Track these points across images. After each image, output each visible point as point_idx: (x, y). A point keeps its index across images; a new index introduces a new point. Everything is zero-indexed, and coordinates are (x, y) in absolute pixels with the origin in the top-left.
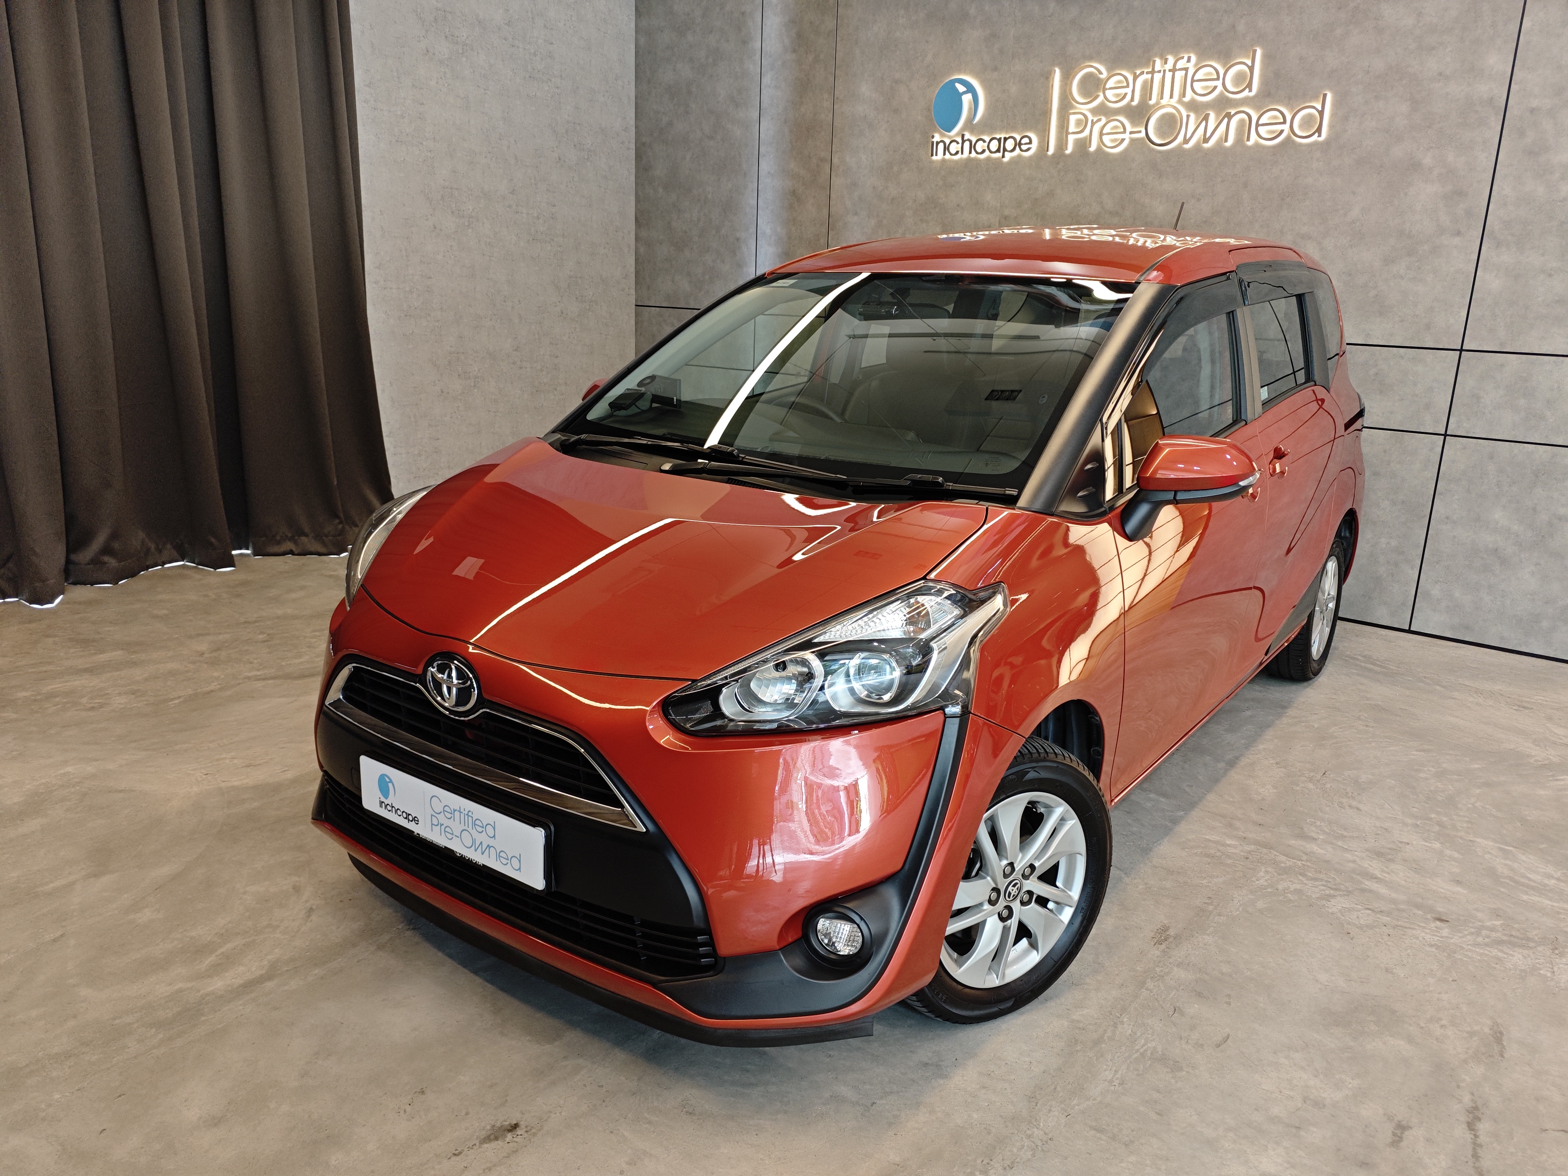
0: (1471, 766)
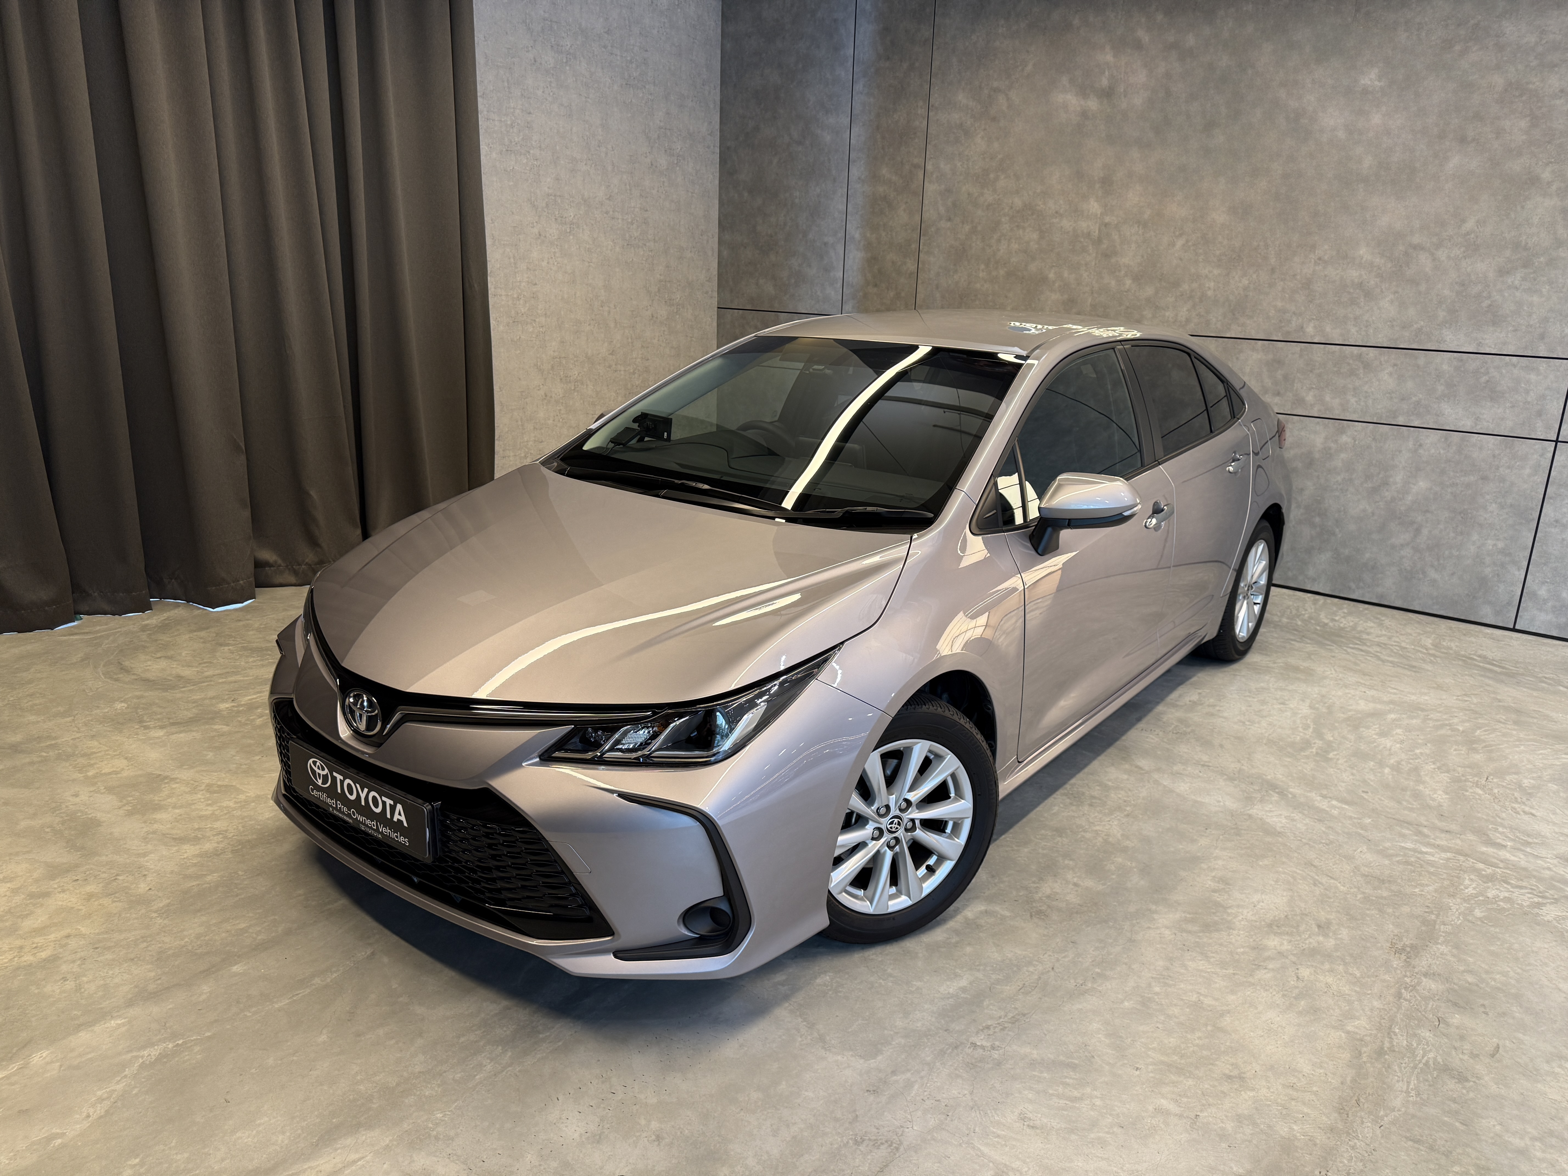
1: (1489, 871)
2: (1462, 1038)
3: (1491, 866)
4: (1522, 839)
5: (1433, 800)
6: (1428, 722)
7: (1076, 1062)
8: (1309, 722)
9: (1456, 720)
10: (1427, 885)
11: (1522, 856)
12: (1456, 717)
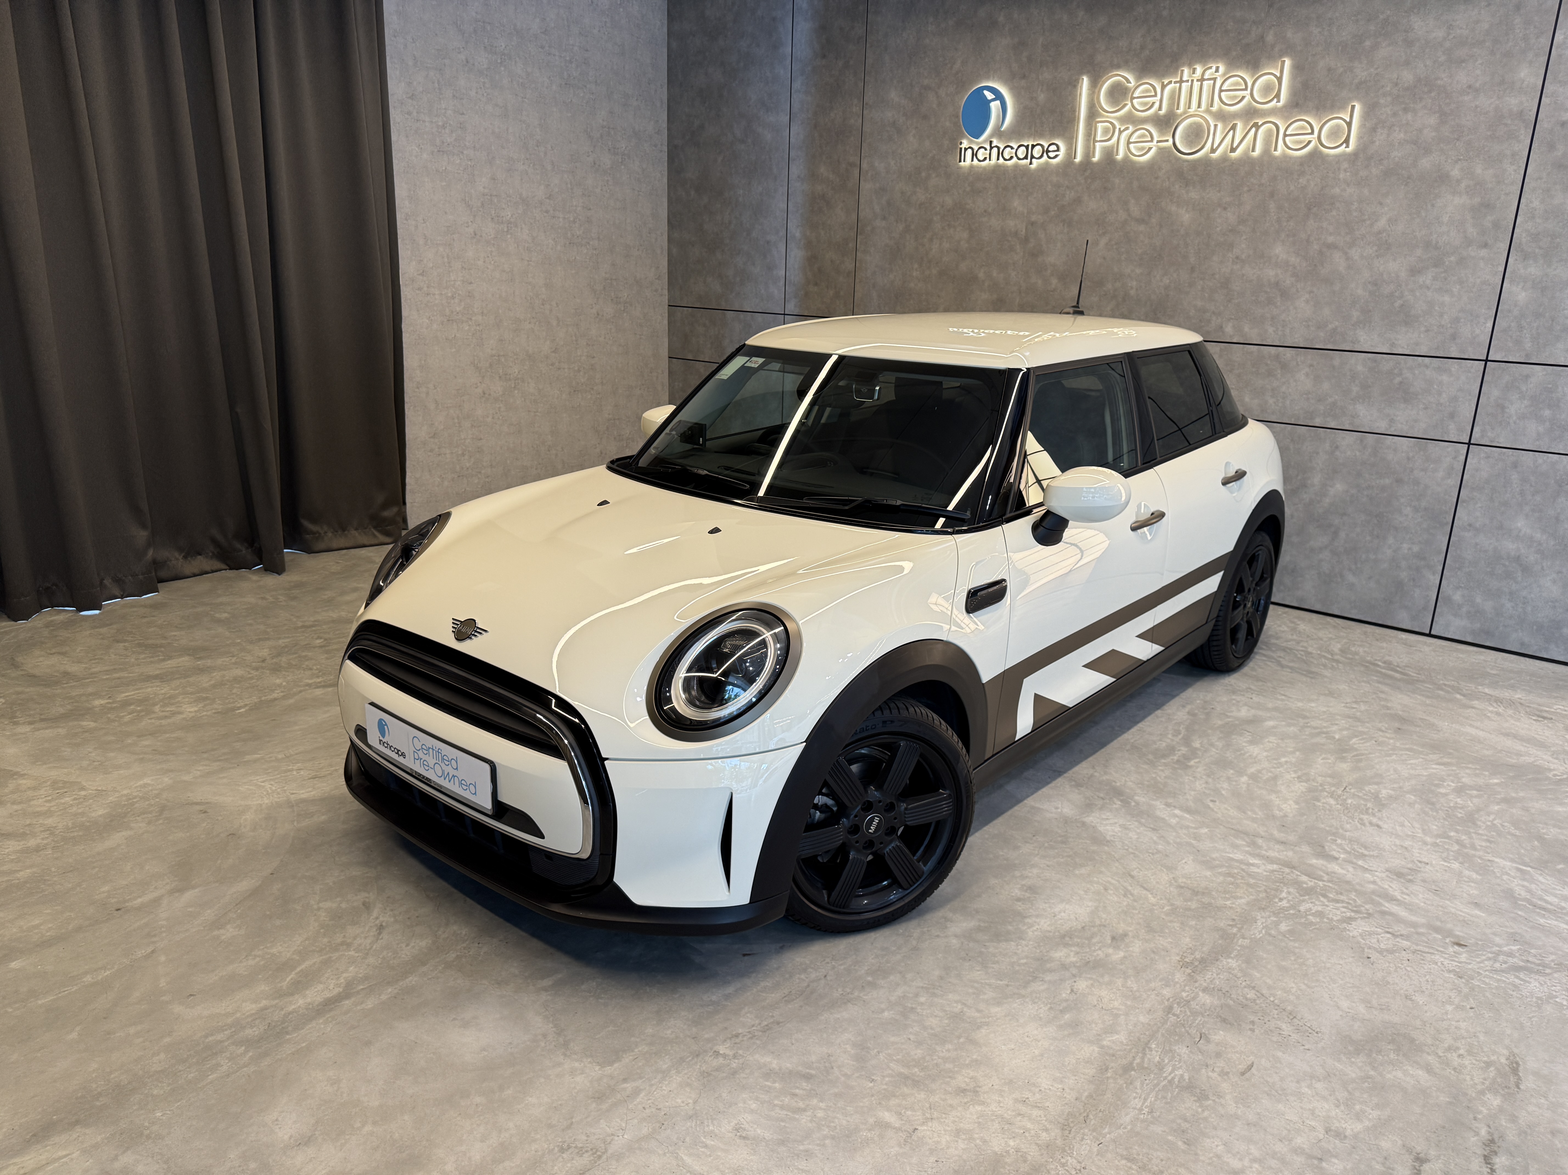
0: (1491, 781)
1: (1311, 884)
2: (1218, 1055)
3: (1315, 879)
4: (1358, 852)
5: (1280, 810)
6: (1306, 729)
7: (813, 1072)
8: (1181, 728)
9: (1335, 728)
10: (1241, 898)
11: (1351, 869)
12: (1337, 724)
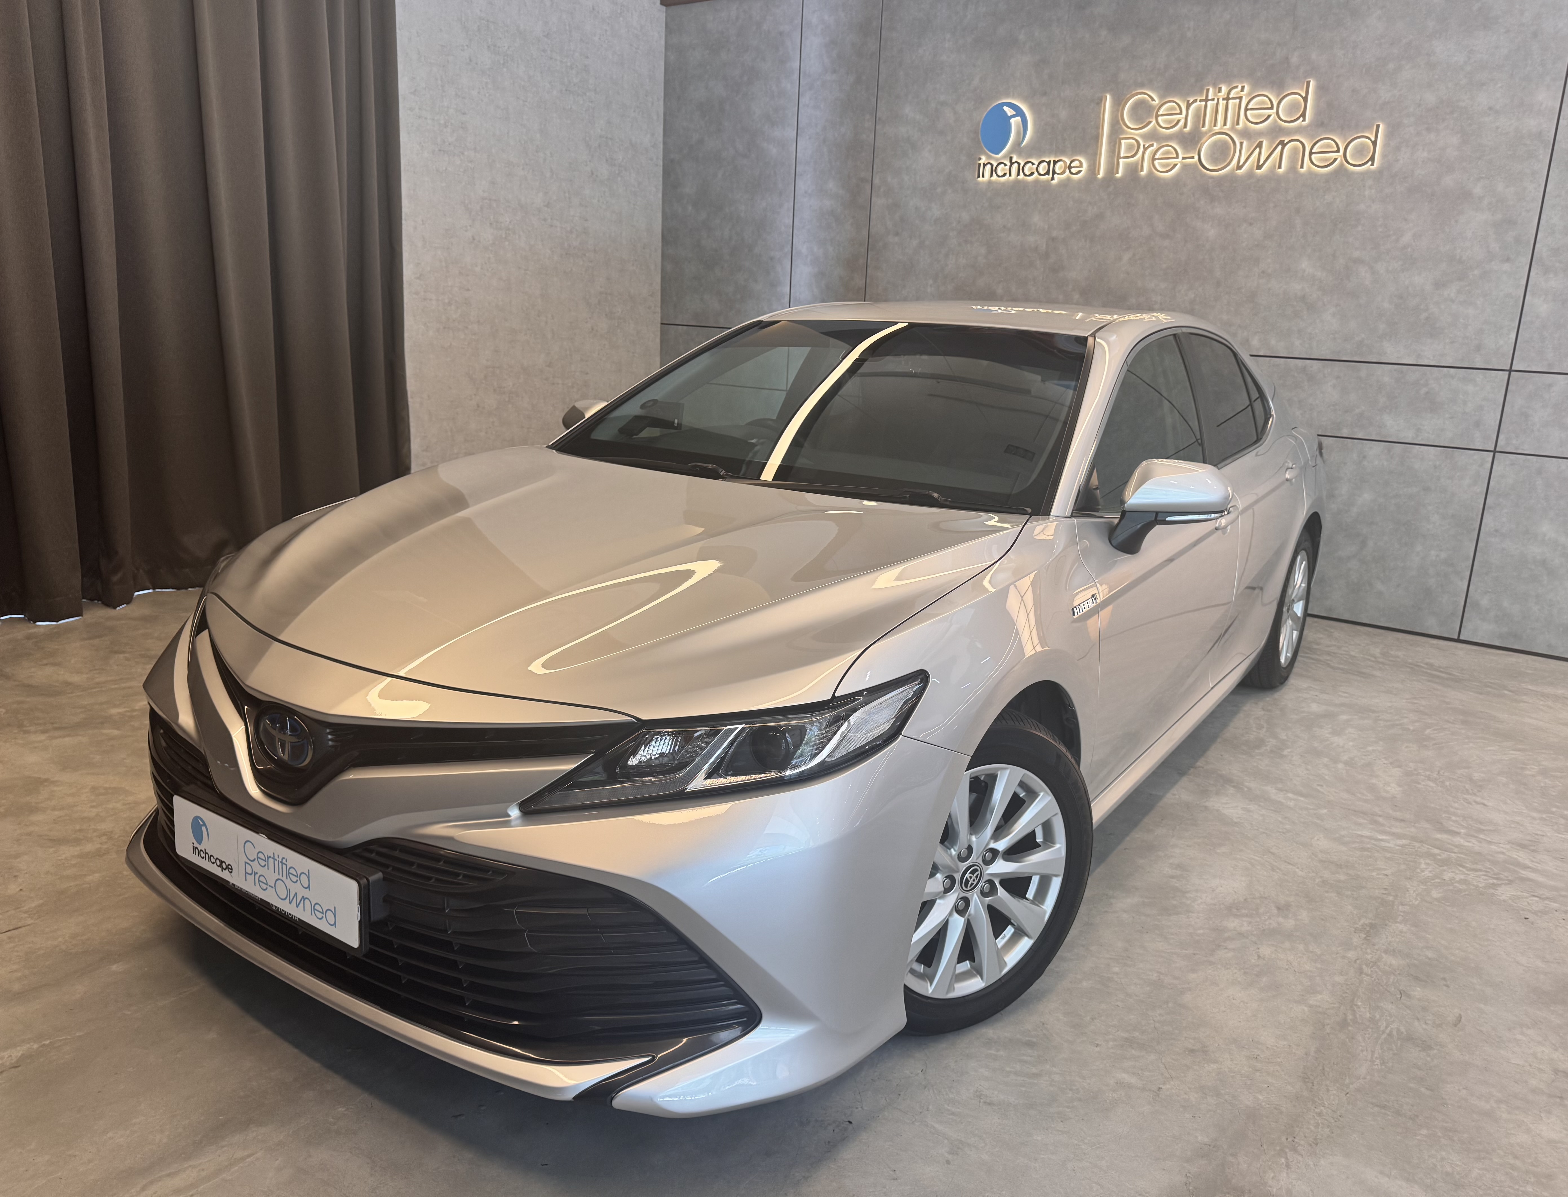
1: (1445, 855)
2: (1425, 1009)
3: (1445, 851)
4: (1475, 827)
5: (1387, 792)
6: (1379, 722)
7: (1034, 1040)
9: (1405, 720)
10: (1384, 870)
11: (1476, 842)
12: (1406, 717)
